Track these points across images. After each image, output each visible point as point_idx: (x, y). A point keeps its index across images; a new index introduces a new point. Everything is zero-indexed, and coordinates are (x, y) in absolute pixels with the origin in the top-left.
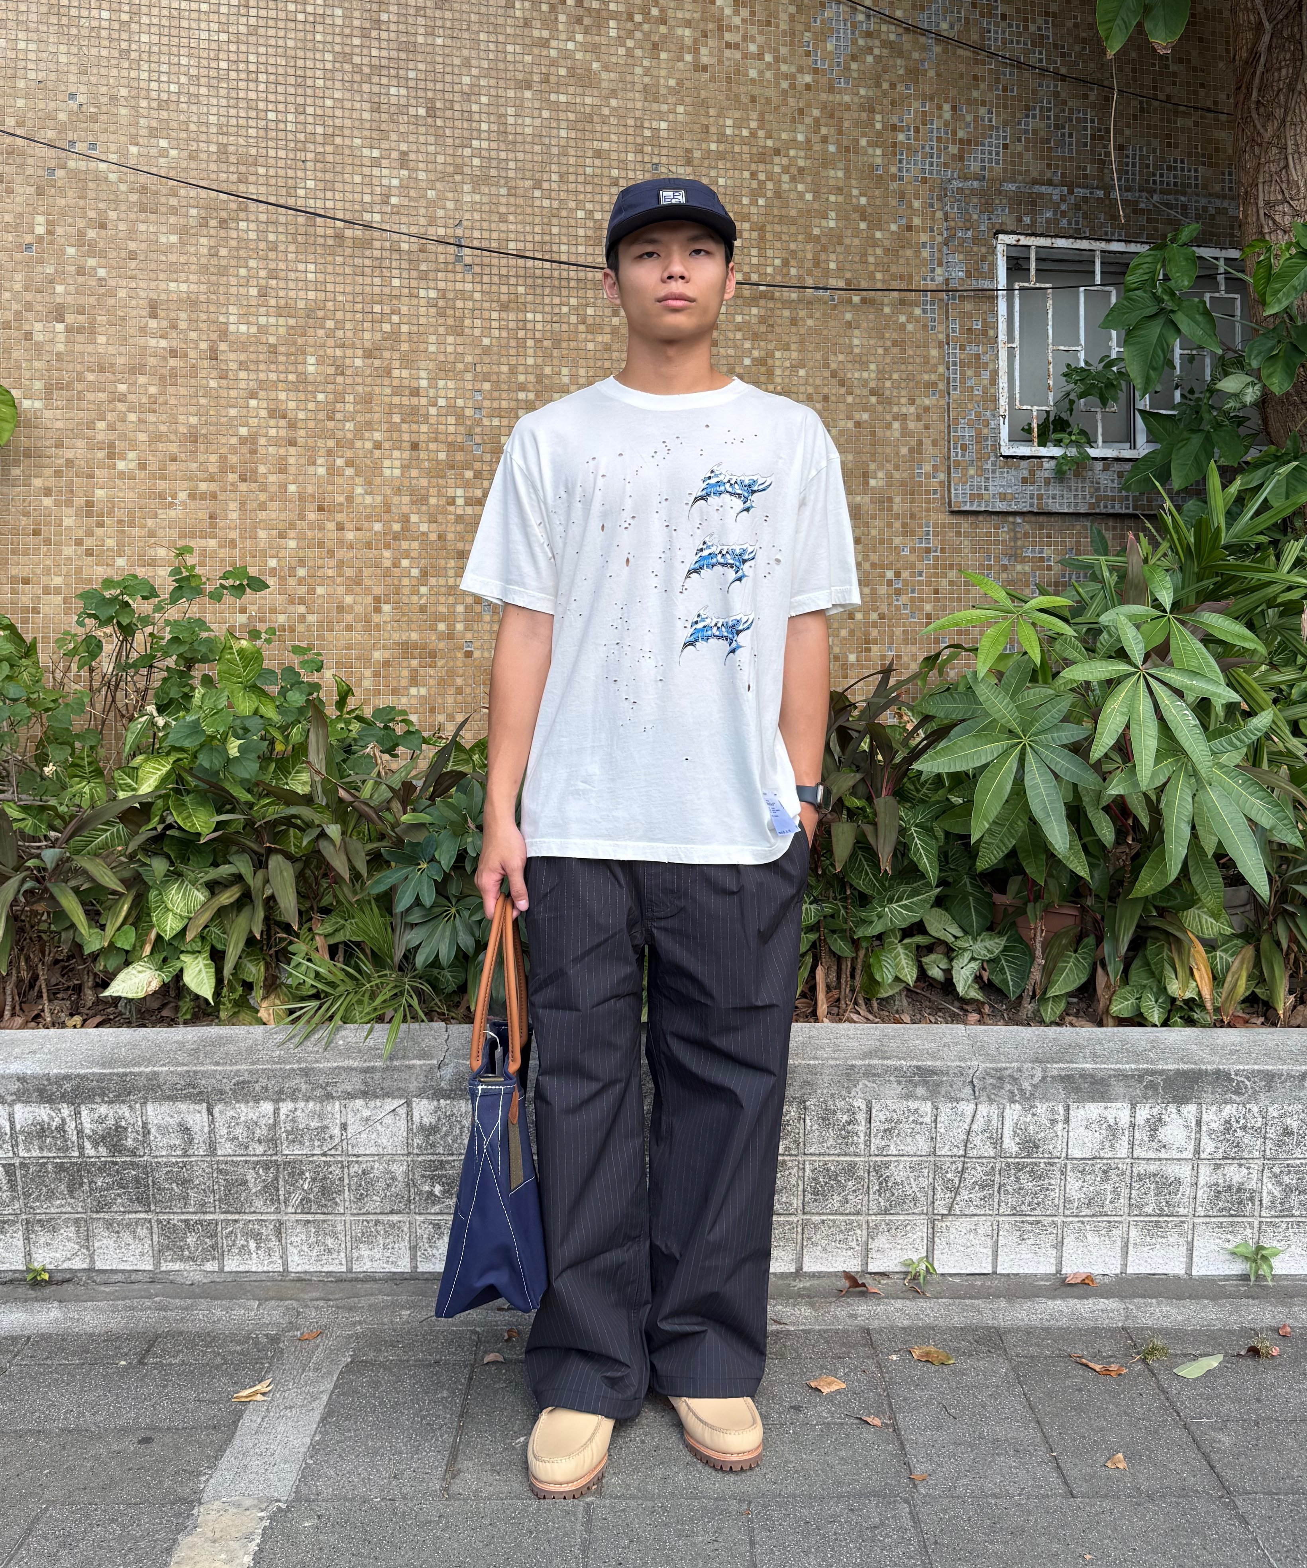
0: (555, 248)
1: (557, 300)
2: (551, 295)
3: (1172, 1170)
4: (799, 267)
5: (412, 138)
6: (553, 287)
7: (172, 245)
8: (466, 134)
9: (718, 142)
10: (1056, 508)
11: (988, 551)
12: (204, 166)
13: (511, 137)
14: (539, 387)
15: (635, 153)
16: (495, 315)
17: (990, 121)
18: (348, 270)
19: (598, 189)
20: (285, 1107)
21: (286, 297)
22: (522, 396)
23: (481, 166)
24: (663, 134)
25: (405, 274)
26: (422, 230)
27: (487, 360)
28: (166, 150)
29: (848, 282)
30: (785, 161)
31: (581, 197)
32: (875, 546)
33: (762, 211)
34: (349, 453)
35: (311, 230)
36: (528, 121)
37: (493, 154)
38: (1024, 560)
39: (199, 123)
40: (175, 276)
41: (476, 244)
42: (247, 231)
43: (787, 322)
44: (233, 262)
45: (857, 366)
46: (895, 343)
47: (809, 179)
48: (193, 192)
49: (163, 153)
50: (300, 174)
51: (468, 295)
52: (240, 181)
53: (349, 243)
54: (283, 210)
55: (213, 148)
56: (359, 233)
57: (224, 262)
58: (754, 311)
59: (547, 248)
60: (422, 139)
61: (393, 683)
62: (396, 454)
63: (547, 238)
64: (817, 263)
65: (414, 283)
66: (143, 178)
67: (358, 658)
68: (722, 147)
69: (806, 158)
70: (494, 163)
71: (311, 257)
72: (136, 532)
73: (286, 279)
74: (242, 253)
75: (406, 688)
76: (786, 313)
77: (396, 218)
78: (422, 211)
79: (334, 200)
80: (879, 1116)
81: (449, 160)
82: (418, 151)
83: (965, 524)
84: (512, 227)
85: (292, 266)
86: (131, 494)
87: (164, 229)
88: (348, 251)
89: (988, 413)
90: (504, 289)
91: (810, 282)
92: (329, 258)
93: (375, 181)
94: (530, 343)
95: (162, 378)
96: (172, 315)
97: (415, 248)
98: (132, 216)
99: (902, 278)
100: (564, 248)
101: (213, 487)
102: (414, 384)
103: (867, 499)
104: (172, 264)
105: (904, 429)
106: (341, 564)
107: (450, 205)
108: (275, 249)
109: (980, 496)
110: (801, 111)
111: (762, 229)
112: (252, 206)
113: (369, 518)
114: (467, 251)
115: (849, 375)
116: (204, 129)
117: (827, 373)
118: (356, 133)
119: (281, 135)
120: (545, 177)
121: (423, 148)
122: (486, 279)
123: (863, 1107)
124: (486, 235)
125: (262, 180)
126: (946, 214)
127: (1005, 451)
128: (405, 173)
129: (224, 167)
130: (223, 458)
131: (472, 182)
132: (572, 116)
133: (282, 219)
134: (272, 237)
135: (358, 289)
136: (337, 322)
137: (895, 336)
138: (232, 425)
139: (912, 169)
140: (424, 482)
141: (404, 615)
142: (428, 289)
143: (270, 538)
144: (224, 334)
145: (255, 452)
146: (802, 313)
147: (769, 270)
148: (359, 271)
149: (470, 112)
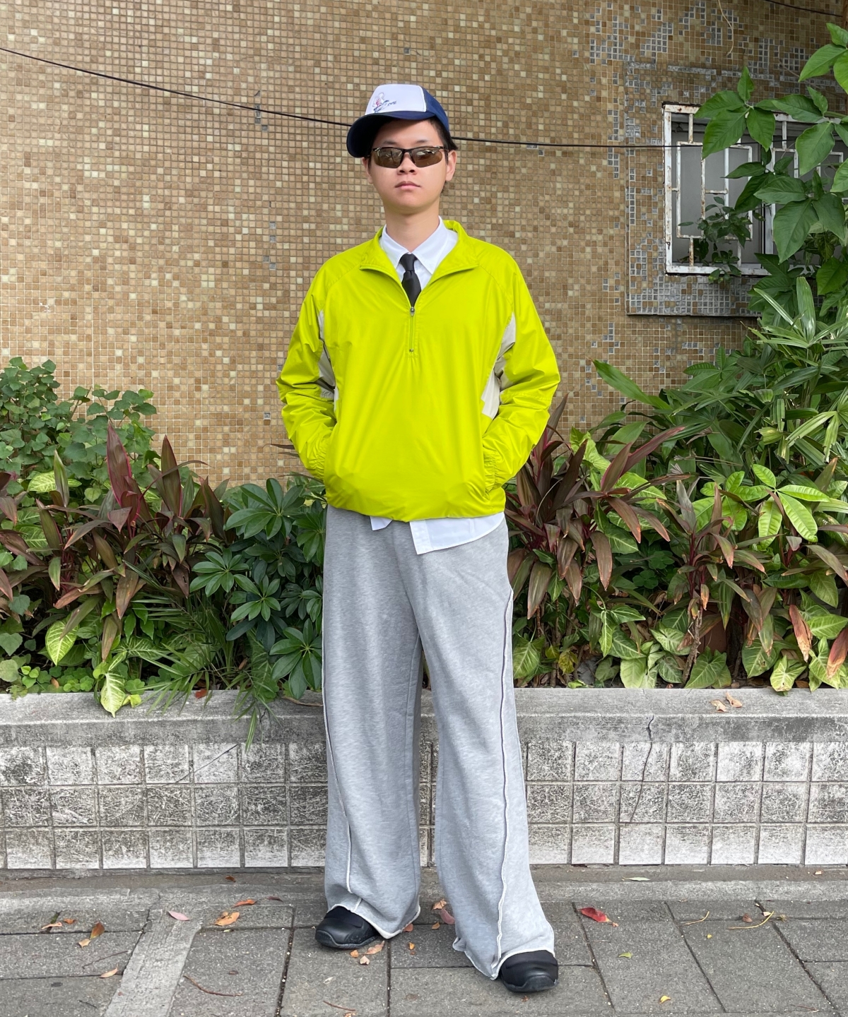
0: (331, 112)
1: (332, 153)
2: (328, 149)
3: (791, 789)
4: (515, 128)
5: (222, 28)
6: (328, 142)
7: (42, 111)
8: (263, 25)
9: (455, 31)
10: (707, 313)
11: (656, 345)
12: (64, 50)
13: (297, 28)
14: (319, 220)
15: (392, 39)
16: (285, 164)
17: (659, 18)
18: (174, 129)
19: (363, 67)
20: (149, 749)
21: (127, 150)
22: (306, 226)
23: (274, 50)
24: (413, 25)
25: (217, 132)
26: (230, 99)
27: (279, 198)
28: (35, 37)
29: (553, 139)
30: (505, 47)
31: (350, 73)
32: (571, 341)
33: (488, 85)
34: (176, 270)
35: (146, 99)
36: (310, 15)
37: (284, 40)
38: (684, 352)
39: (61, 17)
40: (43, 135)
41: (271, 109)
42: (97, 99)
43: (507, 170)
44: (87, 124)
45: (559, 205)
46: (588, 187)
47: (523, 61)
48: (57, 71)
49: (34, 40)
50: (138, 56)
51: (264, 148)
52: (92, 62)
53: (175, 108)
54: (124, 84)
55: (72, 36)
56: (182, 101)
57: (80, 124)
58: (482, 161)
59: (324, 112)
60: (230, 29)
61: (211, 444)
62: (211, 270)
63: (324, 105)
64: (529, 125)
65: (224, 139)
66: (19, 59)
67: (184, 425)
68: (458, 36)
69: (520, 45)
70: (284, 48)
71: (145, 120)
72: (16, 329)
73: (127, 137)
74: (94, 116)
75: (220, 448)
76: (506, 163)
77: (210, 90)
78: (230, 84)
79: (163, 75)
80: (582, 752)
81: (250, 44)
82: (226, 38)
83: (639, 325)
84: (298, 96)
85: (131, 126)
86: (13, 301)
87: (35, 98)
88: (174, 115)
89: (657, 241)
90: (292, 144)
91: (524, 139)
92: (160, 121)
93: (195, 61)
94: (312, 185)
95: (35, 212)
96: (42, 164)
97: (224, 112)
98: (11, 88)
99: (593, 137)
100: (337, 112)
101: (74, 295)
102: (224, 216)
103: (566, 306)
104: (41, 125)
105: (594, 252)
106: (170, 354)
107: (251, 79)
108: (119, 114)
109: (651, 304)
110: (517, 9)
111: (487, 99)
112: (102, 80)
113: (191, 319)
114: (264, 114)
115: (553, 211)
116: (64, 21)
117: (536, 210)
118: (180, 24)
119: (123, 26)
120: (323, 57)
121: (230, 36)
122: (278, 136)
123: (570, 746)
124: (278, 102)
125: (108, 61)
126: (626, 88)
127: (671, 268)
128: (216, 55)
129: (80, 51)
130: (81, 273)
131: (267, 62)
132: (343, 11)
133: (124, 90)
134: (116, 104)
135: (181, 144)
136: (166, 168)
137: (588, 181)
138: (87, 248)
139: (600, 55)
140: (232, 292)
141: (218, 392)
142: (234, 143)
143: (116, 333)
144: (80, 179)
145: (103, 268)
146: (518, 164)
147: (493, 130)
148: (182, 130)
149: (266, 8)
